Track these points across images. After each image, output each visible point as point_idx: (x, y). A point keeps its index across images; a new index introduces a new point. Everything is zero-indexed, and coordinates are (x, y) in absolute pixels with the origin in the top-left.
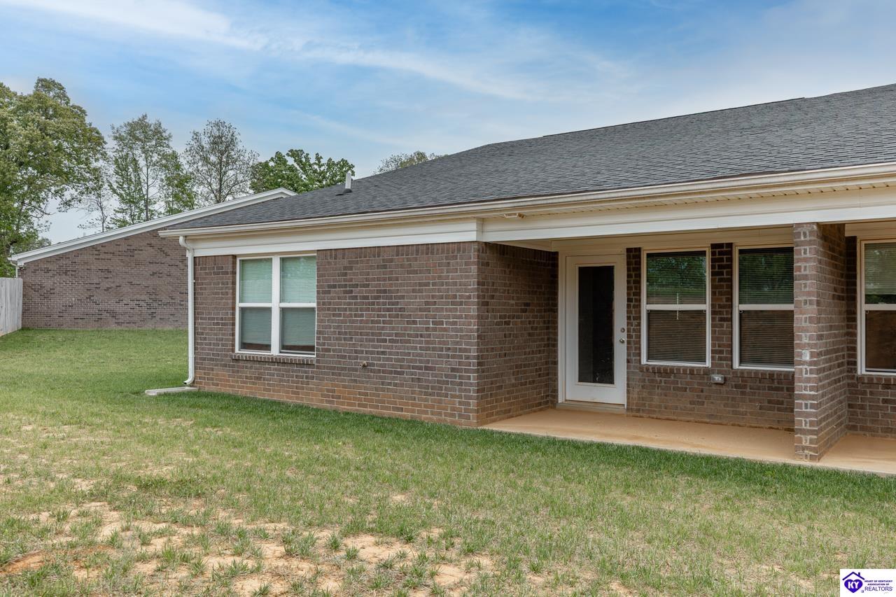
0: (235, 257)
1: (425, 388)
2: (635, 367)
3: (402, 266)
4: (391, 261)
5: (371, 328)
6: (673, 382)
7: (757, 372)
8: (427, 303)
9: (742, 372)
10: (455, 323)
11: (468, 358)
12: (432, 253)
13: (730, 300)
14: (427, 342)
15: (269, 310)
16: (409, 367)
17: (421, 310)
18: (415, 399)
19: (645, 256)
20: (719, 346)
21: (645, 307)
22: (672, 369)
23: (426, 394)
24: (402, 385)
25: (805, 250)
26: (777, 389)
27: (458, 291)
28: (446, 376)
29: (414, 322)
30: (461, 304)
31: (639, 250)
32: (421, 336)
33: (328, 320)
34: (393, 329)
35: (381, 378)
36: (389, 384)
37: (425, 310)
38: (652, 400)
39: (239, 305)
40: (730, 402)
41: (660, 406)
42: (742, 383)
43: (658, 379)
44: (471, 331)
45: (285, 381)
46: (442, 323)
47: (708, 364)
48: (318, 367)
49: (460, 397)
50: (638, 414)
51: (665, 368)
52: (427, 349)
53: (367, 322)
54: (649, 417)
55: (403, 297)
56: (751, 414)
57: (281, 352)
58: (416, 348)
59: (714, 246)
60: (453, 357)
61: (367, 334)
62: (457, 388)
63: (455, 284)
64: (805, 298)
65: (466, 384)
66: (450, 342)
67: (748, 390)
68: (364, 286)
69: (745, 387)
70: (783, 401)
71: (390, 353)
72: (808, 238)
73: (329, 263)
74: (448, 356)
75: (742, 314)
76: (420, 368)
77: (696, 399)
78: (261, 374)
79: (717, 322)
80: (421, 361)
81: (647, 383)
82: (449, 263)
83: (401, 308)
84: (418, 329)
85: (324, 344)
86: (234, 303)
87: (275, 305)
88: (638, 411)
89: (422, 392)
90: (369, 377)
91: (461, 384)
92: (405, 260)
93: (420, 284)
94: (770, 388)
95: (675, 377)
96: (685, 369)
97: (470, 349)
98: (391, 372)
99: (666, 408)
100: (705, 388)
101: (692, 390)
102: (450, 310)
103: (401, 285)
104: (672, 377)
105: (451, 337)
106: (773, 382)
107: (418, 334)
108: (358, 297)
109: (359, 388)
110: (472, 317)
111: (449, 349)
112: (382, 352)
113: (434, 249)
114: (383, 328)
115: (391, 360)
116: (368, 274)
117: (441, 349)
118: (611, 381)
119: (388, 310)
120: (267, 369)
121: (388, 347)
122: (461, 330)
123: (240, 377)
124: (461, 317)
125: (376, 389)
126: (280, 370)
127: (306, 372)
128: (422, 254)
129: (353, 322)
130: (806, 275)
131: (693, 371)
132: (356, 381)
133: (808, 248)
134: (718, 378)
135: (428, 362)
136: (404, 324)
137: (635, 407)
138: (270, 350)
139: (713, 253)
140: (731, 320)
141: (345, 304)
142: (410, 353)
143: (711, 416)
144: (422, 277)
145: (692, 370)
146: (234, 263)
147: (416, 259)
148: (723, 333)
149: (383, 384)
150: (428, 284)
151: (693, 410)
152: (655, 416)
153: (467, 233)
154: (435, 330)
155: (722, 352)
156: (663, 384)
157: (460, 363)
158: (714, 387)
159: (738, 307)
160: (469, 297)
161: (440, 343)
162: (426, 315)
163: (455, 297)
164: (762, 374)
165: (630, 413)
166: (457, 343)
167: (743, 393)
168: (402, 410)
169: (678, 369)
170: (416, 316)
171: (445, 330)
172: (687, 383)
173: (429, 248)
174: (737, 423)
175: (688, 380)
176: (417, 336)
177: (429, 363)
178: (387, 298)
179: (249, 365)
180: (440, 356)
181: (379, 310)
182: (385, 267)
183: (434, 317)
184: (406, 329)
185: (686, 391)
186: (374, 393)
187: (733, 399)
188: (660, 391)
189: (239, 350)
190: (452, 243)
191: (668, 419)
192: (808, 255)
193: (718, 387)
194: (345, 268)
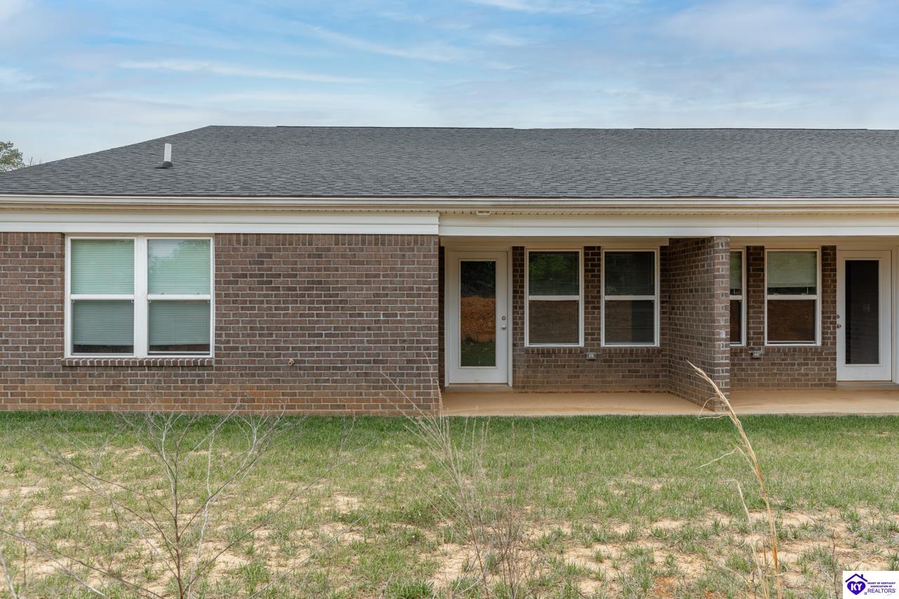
0: (63, 235)
1: (374, 382)
2: (520, 350)
3: (343, 256)
4: (329, 250)
5: (300, 322)
6: (554, 361)
7: (620, 349)
8: (376, 295)
9: (610, 349)
10: (412, 315)
11: (427, 349)
12: (383, 244)
13: (599, 292)
14: (376, 335)
15: (129, 304)
16: (353, 362)
17: (368, 302)
18: (361, 394)
19: (528, 253)
20: (592, 330)
21: (528, 298)
22: (554, 350)
23: (375, 388)
24: (344, 381)
25: (722, 256)
26: (634, 361)
27: (415, 283)
28: (401, 368)
29: (361, 315)
30: (419, 296)
31: (522, 248)
32: (369, 329)
33: (233, 314)
34: (331, 322)
35: (314, 375)
36: (327, 381)
37: (373, 302)
38: (536, 377)
39: (69, 297)
40: (600, 374)
41: (543, 382)
42: (609, 358)
43: (541, 359)
44: (432, 322)
45: (163, 388)
46: (396, 315)
47: (581, 344)
48: (217, 369)
49: (419, 388)
50: (524, 391)
51: (548, 350)
52: (379, 342)
53: (294, 315)
54: (534, 392)
55: (345, 289)
56: (616, 382)
57: (149, 354)
58: (362, 342)
59: (586, 248)
60: (409, 348)
61: (294, 329)
62: (415, 379)
63: (412, 276)
64: (722, 292)
65: (425, 375)
66: (406, 335)
67: (614, 363)
68: (289, 276)
69: (611, 361)
70: (639, 370)
71: (327, 349)
72: (724, 248)
73: (235, 250)
74: (403, 348)
75: (607, 303)
76: (369, 362)
77: (572, 374)
78: (119, 381)
79: (590, 310)
80: (368, 355)
81: (532, 363)
82: (404, 255)
83: (341, 300)
84: (364, 322)
85: (228, 342)
86: (63, 295)
87: (140, 298)
88: (524, 387)
89: (370, 386)
90: (298, 375)
91: (419, 375)
92: (348, 250)
93: (367, 276)
94: (630, 361)
95: (555, 356)
96: (565, 349)
97: (430, 340)
98: (329, 368)
99: (548, 383)
100: (581, 364)
101: (570, 366)
102: (406, 302)
103: (341, 276)
104: (553, 357)
105: (407, 329)
106: (632, 356)
107: (364, 327)
108: (281, 289)
109: (282, 388)
110: (432, 309)
111: (405, 341)
112: (316, 347)
113: (385, 240)
114: (317, 322)
115: (329, 355)
116: (296, 263)
117: (395, 342)
118: (493, 364)
119: (324, 302)
120: (130, 375)
121: (324, 342)
122: (419, 322)
123: (80, 388)
124: (419, 309)
125: (308, 388)
126: (153, 375)
127: (198, 375)
128: (370, 244)
129: (274, 316)
130: (723, 275)
131: (572, 350)
132: (278, 381)
133: (724, 254)
134: (591, 355)
135: (378, 355)
136: (346, 317)
137: (520, 385)
138: (133, 352)
139: (586, 254)
140: (599, 308)
141: (260, 296)
142: (354, 347)
143: (585, 387)
144: (371, 268)
145: (570, 350)
146: (63, 244)
147: (362, 250)
148: (594, 318)
149: (317, 381)
150: (378, 276)
151: (570, 382)
152: (538, 391)
153: (427, 226)
154: (387, 322)
155: (592, 335)
156: (545, 363)
157: (418, 355)
158: (587, 363)
159: (605, 298)
160: (429, 289)
161: (392, 335)
162: (375, 307)
163: (412, 289)
164: (625, 350)
165: (517, 391)
166: (415, 335)
167: (610, 366)
168: (344, 407)
169: (559, 349)
170: (362, 309)
171: (400, 322)
172: (566, 361)
173: (379, 239)
174: (605, 390)
175: (567, 358)
176: (363, 329)
177: (379, 357)
178: (322, 289)
179: (96, 373)
180: (392, 348)
181: (312, 302)
182: (320, 256)
183: (386, 309)
184: (348, 322)
185: (564, 367)
186: (305, 392)
187: (602, 371)
188: (542, 369)
189: (72, 355)
190: (408, 235)
191: (550, 392)
192: (724, 260)
193: (590, 363)
194: (260, 256)
